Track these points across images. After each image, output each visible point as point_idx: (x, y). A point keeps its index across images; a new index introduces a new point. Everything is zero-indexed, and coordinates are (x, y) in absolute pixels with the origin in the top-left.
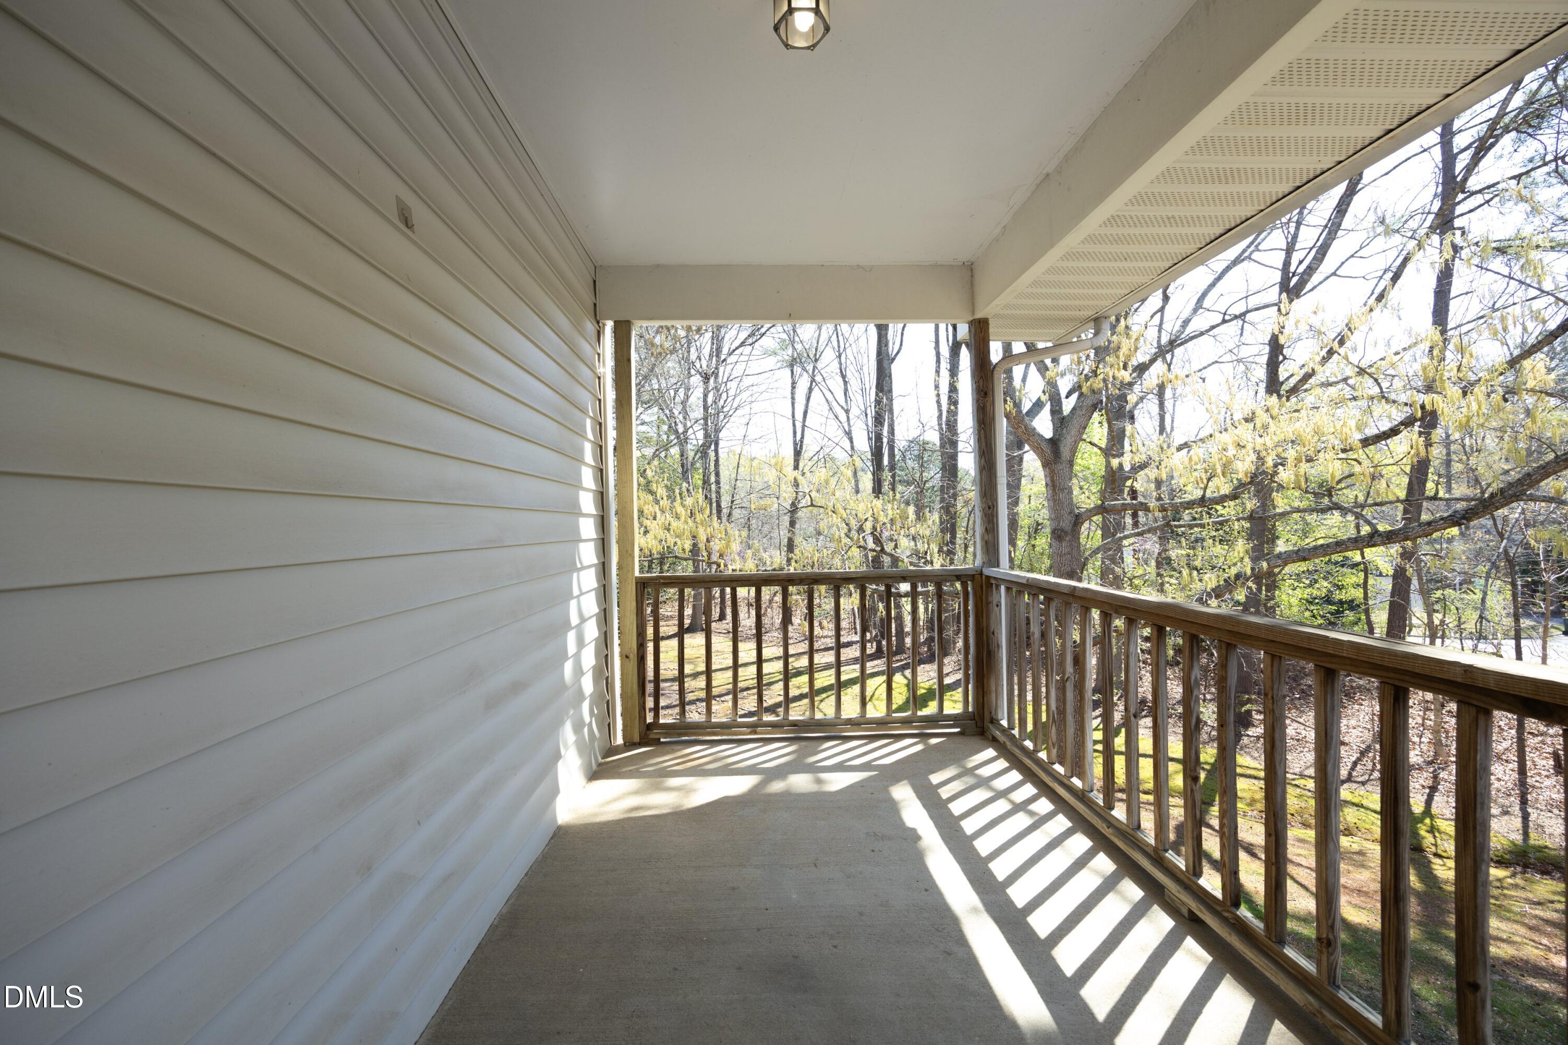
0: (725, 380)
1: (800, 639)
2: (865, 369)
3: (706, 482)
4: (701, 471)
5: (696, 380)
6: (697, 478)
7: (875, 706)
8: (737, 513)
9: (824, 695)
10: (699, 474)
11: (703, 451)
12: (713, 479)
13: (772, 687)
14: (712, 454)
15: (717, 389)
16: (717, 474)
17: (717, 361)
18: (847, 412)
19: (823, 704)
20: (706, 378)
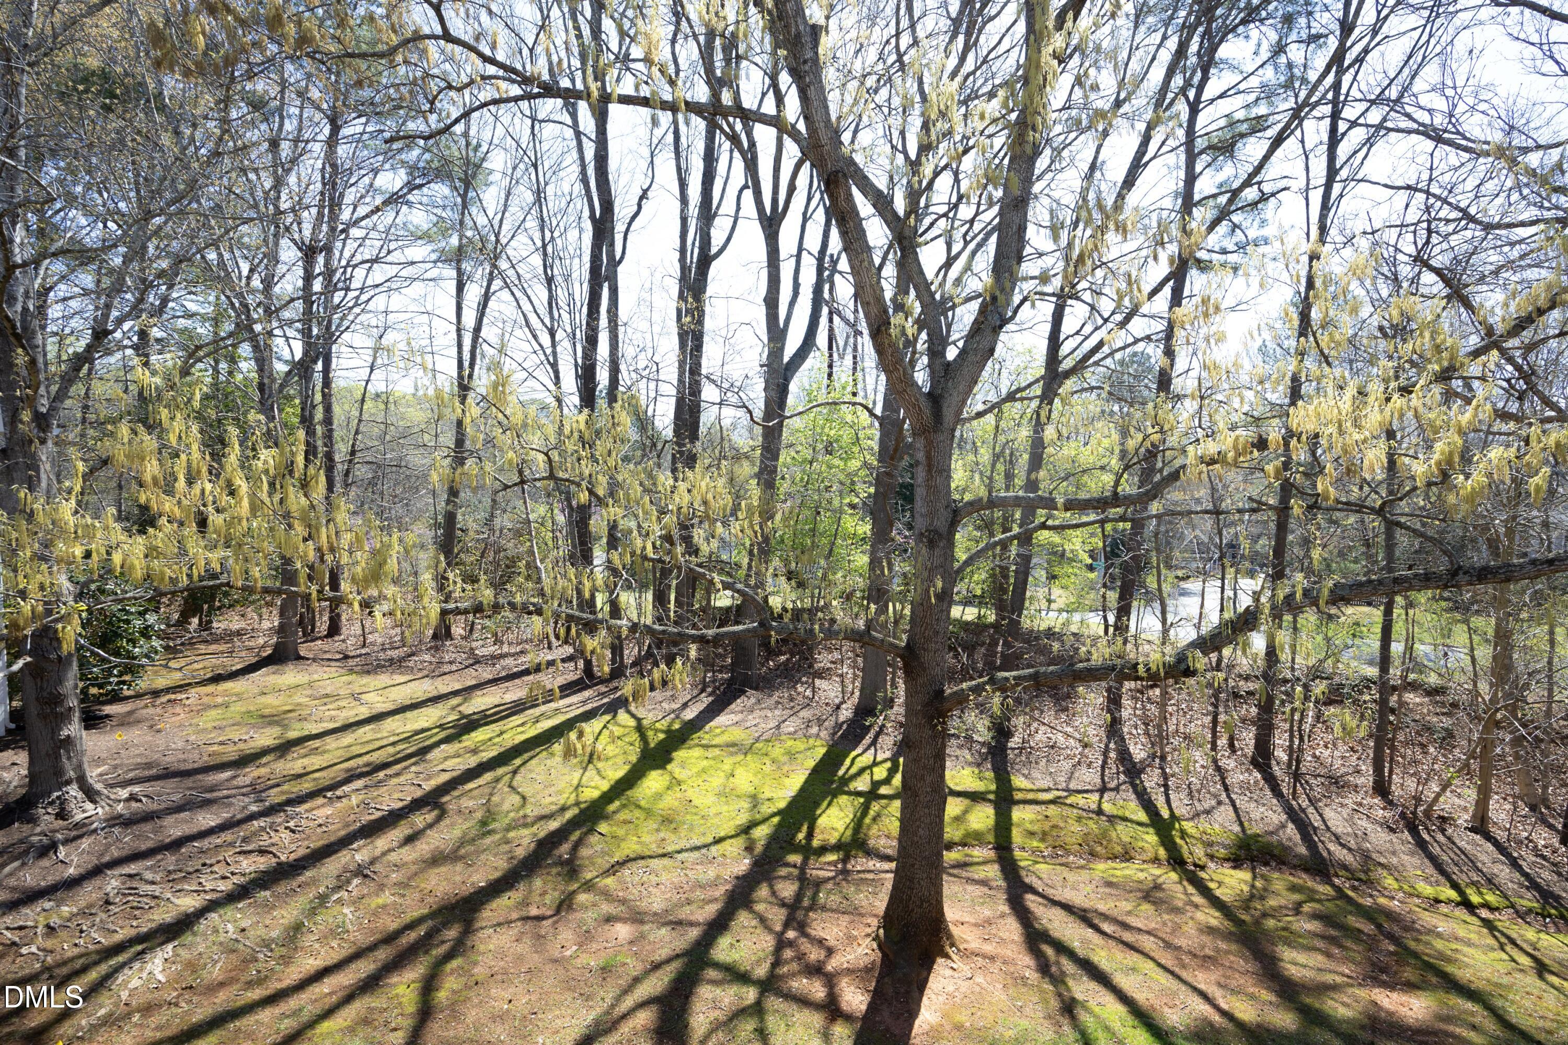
0: (344, 263)
1: (467, 663)
2: (575, 275)
3: (306, 420)
4: (297, 401)
5: (289, 253)
6: (292, 413)
7: (599, 772)
8: (362, 472)
9: (518, 762)
10: (293, 407)
11: (302, 369)
12: (319, 415)
13: (429, 756)
14: (318, 378)
15: (329, 273)
16: (328, 409)
17: (333, 229)
18: (552, 334)
19: (518, 777)
20: (309, 252)
